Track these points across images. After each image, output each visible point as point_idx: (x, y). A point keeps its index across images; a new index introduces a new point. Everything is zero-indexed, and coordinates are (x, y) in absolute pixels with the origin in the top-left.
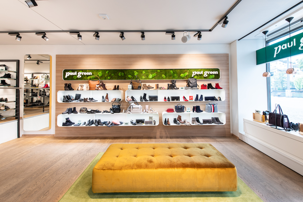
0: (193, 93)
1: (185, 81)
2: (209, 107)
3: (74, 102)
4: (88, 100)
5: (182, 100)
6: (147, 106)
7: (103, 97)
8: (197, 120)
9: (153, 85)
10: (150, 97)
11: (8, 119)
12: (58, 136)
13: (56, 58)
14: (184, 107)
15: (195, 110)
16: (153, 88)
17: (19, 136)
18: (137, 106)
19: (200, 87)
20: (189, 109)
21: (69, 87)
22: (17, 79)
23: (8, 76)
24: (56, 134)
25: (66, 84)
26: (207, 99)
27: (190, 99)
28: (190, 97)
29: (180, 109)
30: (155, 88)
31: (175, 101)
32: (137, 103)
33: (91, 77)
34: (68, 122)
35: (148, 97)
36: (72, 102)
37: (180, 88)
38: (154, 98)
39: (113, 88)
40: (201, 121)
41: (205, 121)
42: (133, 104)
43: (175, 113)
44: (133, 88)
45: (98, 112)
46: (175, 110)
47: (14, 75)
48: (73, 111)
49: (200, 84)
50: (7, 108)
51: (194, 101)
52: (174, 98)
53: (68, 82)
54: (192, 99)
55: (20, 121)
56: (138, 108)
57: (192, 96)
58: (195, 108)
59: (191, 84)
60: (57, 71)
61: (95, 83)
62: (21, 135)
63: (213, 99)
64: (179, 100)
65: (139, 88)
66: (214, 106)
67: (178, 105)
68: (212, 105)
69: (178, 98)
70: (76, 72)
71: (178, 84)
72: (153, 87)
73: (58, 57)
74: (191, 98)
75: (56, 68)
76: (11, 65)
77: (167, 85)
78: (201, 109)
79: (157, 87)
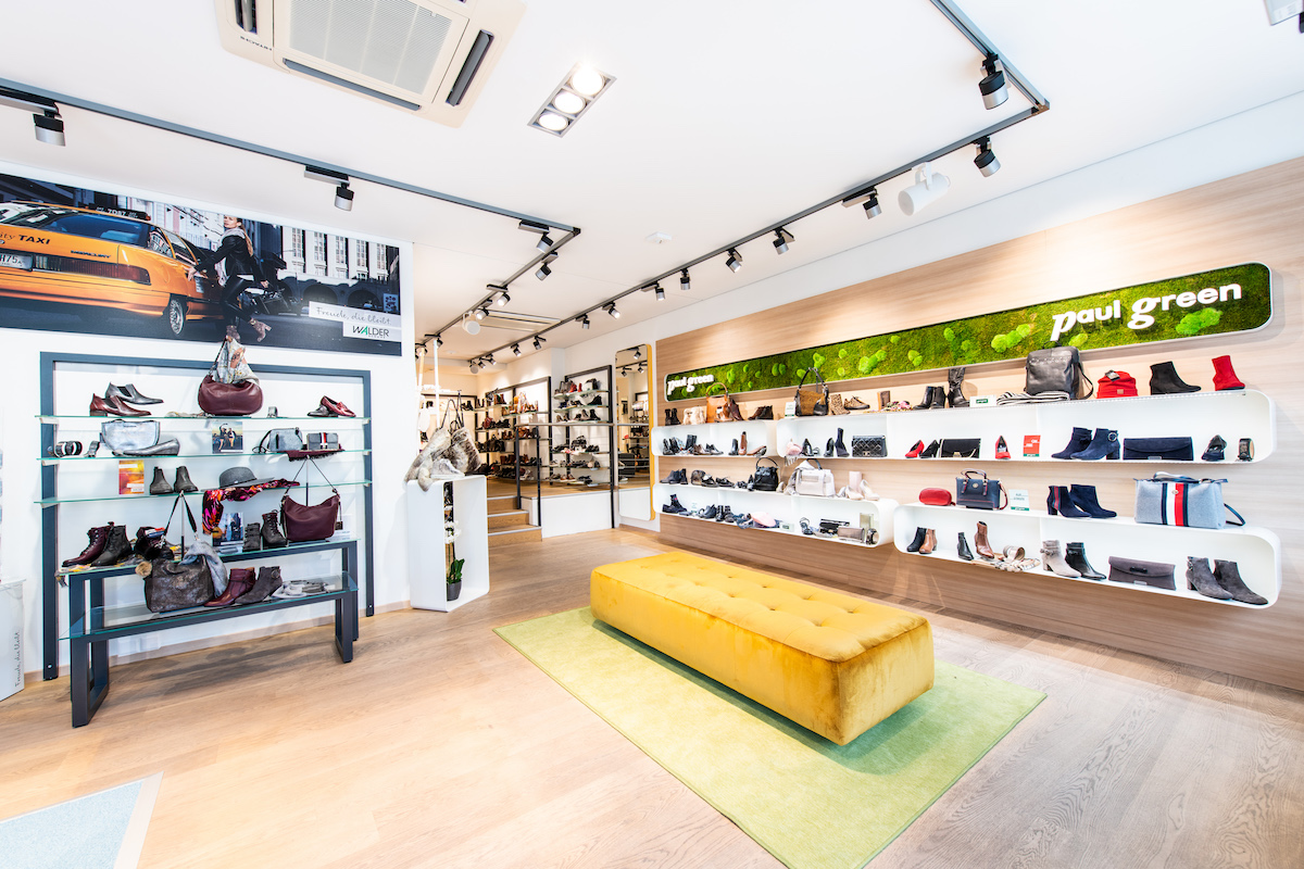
0: (1056, 422)
2: (1144, 494)
3: (683, 454)
4: (702, 451)
5: (987, 452)
6: (854, 476)
7: (736, 442)
8: (1076, 557)
9: (870, 396)
10: (855, 441)
11: (600, 487)
12: (664, 536)
13: (658, 348)
14: (997, 486)
15: (1056, 503)
16: (869, 407)
17: (613, 527)
18: (817, 472)
19: (1099, 387)
20: (1019, 497)
21: (672, 418)
24: (662, 532)
25: (669, 412)
26: (1140, 450)
27: (1026, 452)
28: (1028, 439)
29: (979, 495)
30: (875, 404)
31: (957, 457)
32: (818, 463)
33: (714, 387)
34: (672, 505)
35: (851, 440)
36: (677, 455)
38: (874, 447)
39: (755, 413)
40: (1098, 562)
41: (1121, 570)
42: (805, 464)
43: (959, 508)
44: (799, 413)
45: (723, 483)
46: (954, 497)
47: (604, 396)
48: (679, 478)
49: (1098, 367)
50: (597, 465)
51: (1048, 458)
52: (950, 447)
53: (672, 405)
54: (1035, 450)
55: (615, 493)
56: (816, 478)
57: (1038, 438)
58: (1057, 494)
59: (1036, 378)
60: (659, 380)
61: (719, 403)
62: (616, 525)
63: (1179, 449)
64: (976, 455)
66: (1192, 490)
67: (971, 477)
68: (1171, 487)
69: (969, 447)
70: (685, 378)
71: (970, 384)
72: (867, 403)
73: (661, 345)
74: (1032, 444)
75: (657, 370)
76: (602, 377)
77: (925, 389)
78: (1104, 502)
79: (885, 401)
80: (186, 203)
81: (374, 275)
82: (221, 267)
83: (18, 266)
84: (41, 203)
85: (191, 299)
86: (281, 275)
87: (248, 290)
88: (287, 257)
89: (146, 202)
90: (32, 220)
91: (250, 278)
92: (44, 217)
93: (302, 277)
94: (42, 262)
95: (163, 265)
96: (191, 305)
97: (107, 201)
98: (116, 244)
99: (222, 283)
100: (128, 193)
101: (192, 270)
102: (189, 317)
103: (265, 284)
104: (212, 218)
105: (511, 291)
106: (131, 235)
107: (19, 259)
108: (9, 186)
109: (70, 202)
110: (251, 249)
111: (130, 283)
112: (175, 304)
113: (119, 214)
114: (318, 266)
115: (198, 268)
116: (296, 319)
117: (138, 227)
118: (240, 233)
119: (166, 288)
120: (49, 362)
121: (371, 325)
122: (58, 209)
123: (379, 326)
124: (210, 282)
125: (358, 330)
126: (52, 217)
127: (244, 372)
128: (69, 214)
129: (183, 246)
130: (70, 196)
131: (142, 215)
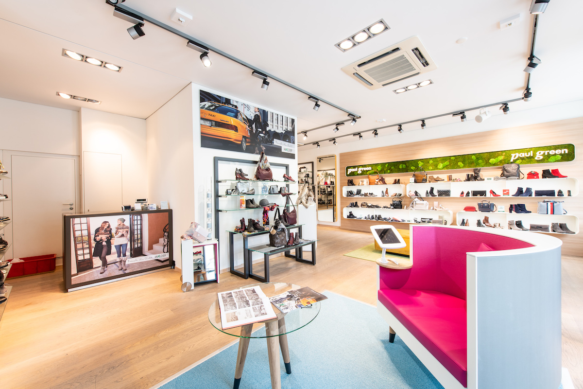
0: (513, 185)
1: (498, 168)
2: (541, 206)
3: (356, 196)
4: (368, 195)
5: (488, 195)
6: (436, 203)
7: (383, 192)
8: (519, 224)
9: (444, 176)
10: (439, 191)
12: (343, 227)
13: (340, 156)
14: (493, 205)
15: (514, 209)
18: (422, 202)
19: (526, 176)
20: (501, 208)
21: (351, 183)
22: (313, 178)
23: (308, 176)
25: (349, 180)
26: (539, 193)
27: (504, 194)
28: (504, 191)
29: (487, 208)
30: (446, 179)
31: (479, 196)
32: (421, 199)
33: (371, 172)
34: (351, 216)
35: (437, 191)
36: (354, 197)
37: (493, 179)
38: (445, 193)
39: (393, 182)
40: (526, 225)
41: (533, 227)
42: (416, 199)
43: (479, 212)
44: (416, 182)
45: (377, 207)
46: (477, 209)
47: (311, 175)
48: (355, 205)
49: (525, 170)
51: (511, 196)
52: (475, 193)
53: (350, 178)
54: (508, 194)
56: (423, 204)
57: (508, 190)
58: (514, 207)
59: (507, 172)
60: (341, 169)
61: (374, 178)
63: (551, 193)
64: (485, 196)
65: (424, 181)
66: (555, 204)
67: (484, 202)
68: (549, 203)
69: (483, 193)
71: (483, 174)
72: (443, 179)
73: (342, 155)
74: (506, 192)
75: (340, 165)
76: (309, 167)
77: (466, 175)
78: (527, 209)
79: (450, 179)
80: (246, 102)
81: (289, 130)
82: (254, 126)
83: (208, 125)
84: (213, 102)
85: (247, 138)
86: (268, 129)
87: (260, 134)
88: (269, 122)
89: (237, 102)
90: (211, 108)
91: (260, 130)
92: (214, 107)
93: (272, 130)
94: (214, 123)
95: (241, 125)
96: (247, 139)
97: (228, 101)
98: (230, 117)
99: (254, 132)
100: (234, 99)
101: (247, 127)
102: (247, 144)
103: (264, 132)
104: (252, 107)
105: (308, 134)
106: (233, 114)
107: (209, 122)
108: (206, 96)
109: (219, 102)
110: (261, 119)
111: (233, 132)
112: (244, 140)
113: (231, 106)
114: (276, 126)
115: (249, 127)
116: (271, 146)
117: (235, 111)
118: (258, 113)
119: (241, 134)
120: (216, 160)
121: (288, 148)
122: (217, 104)
123: (290, 148)
124: (251, 131)
125: (285, 149)
126: (216, 107)
127: (268, 165)
128: (220, 106)
129: (245, 118)
130: (219, 99)
131: (236, 107)
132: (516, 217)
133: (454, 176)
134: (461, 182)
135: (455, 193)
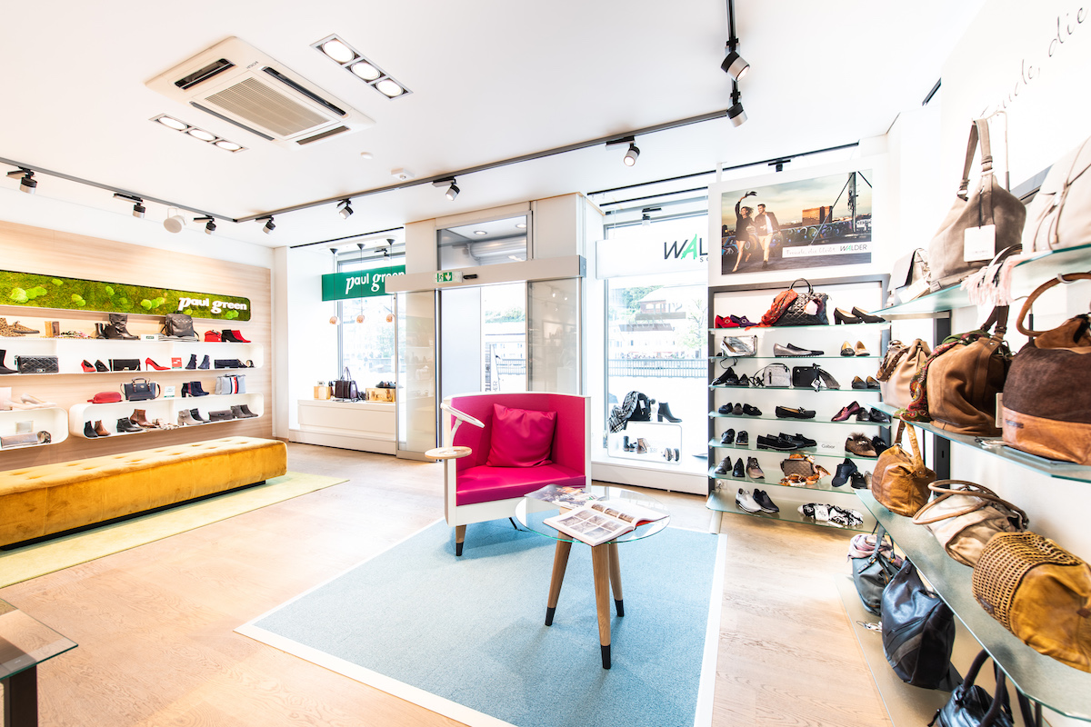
0: (182, 350)
1: (155, 318)
2: (224, 382)
5: (144, 367)
6: (5, 392)
8: (195, 414)
9: (38, 323)
10: (19, 361)
14: (153, 386)
15: (190, 391)
16: (38, 332)
19: (202, 337)
20: (170, 390)
26: (220, 364)
27: (174, 366)
28: (174, 360)
29: (140, 392)
30: (44, 332)
31: (126, 370)
35: (14, 359)
37: (143, 337)
38: (42, 365)
40: (205, 415)
41: (213, 416)
43: (125, 402)
46: (123, 397)
49: (201, 327)
51: (183, 369)
52: (119, 365)
54: (180, 365)
57: (180, 359)
58: (190, 386)
59: (178, 328)
63: (235, 364)
64: (139, 369)
66: (239, 379)
67: (137, 382)
68: (232, 378)
69: (134, 364)
71: (132, 326)
72: (35, 329)
74: (176, 362)
77: (95, 325)
78: (204, 388)
79: (55, 331)
132: (191, 402)
133: (65, 325)
134: (81, 340)
135: (69, 362)
